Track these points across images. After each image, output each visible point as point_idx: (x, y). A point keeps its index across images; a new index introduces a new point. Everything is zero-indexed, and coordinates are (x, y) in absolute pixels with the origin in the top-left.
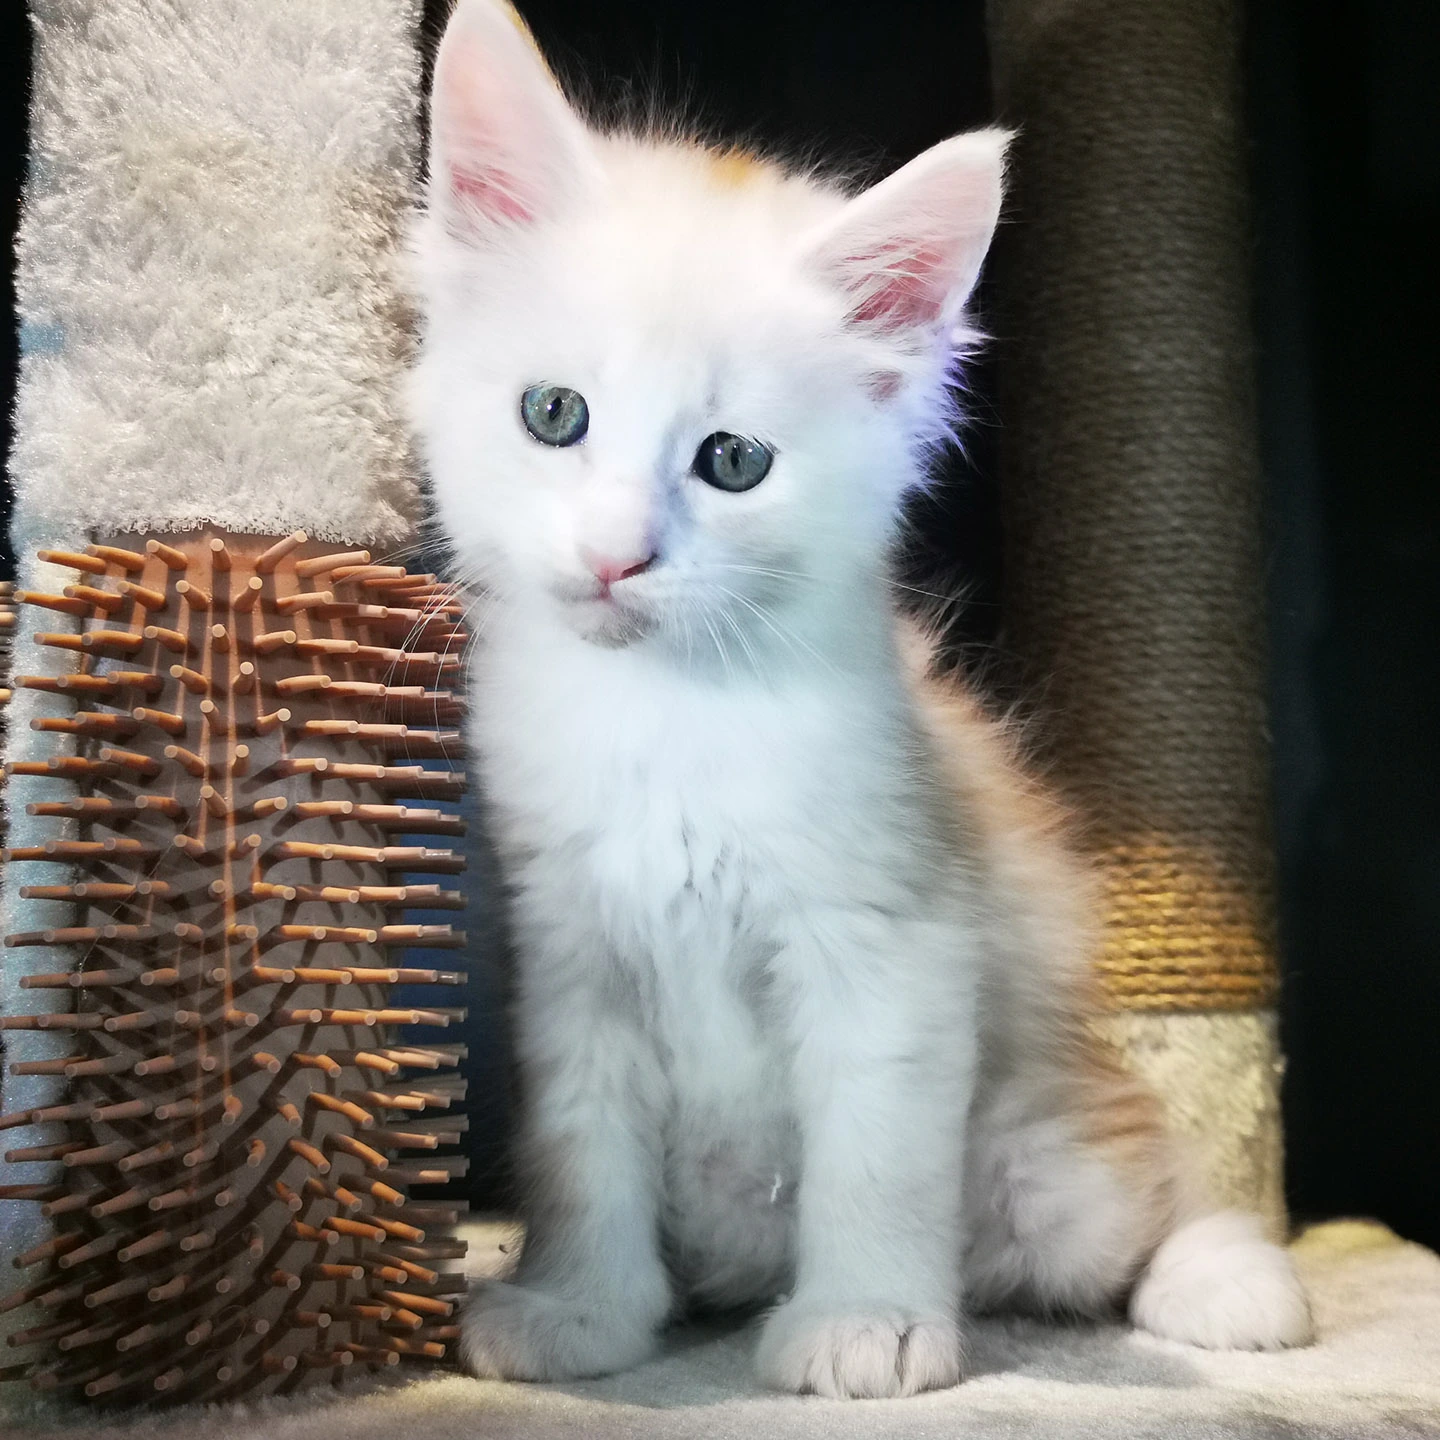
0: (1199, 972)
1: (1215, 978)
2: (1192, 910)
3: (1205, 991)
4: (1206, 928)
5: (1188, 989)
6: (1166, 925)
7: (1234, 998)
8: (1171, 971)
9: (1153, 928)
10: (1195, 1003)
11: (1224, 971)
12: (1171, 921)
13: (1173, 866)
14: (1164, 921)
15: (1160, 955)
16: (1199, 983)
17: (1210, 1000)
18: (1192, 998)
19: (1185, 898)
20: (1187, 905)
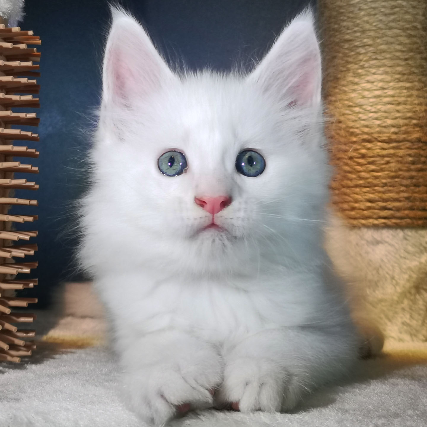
0: (398, 209)
1: (406, 212)
2: (396, 180)
3: (401, 218)
4: (403, 188)
5: (393, 217)
6: (383, 187)
7: (415, 222)
8: (385, 208)
9: (376, 188)
10: (395, 223)
11: (411, 209)
12: (385, 185)
13: (387, 159)
14: (382, 185)
15: (380, 201)
16: (398, 214)
17: (403, 222)
18: (394, 221)
19: (393, 174)
20: (393, 177)
